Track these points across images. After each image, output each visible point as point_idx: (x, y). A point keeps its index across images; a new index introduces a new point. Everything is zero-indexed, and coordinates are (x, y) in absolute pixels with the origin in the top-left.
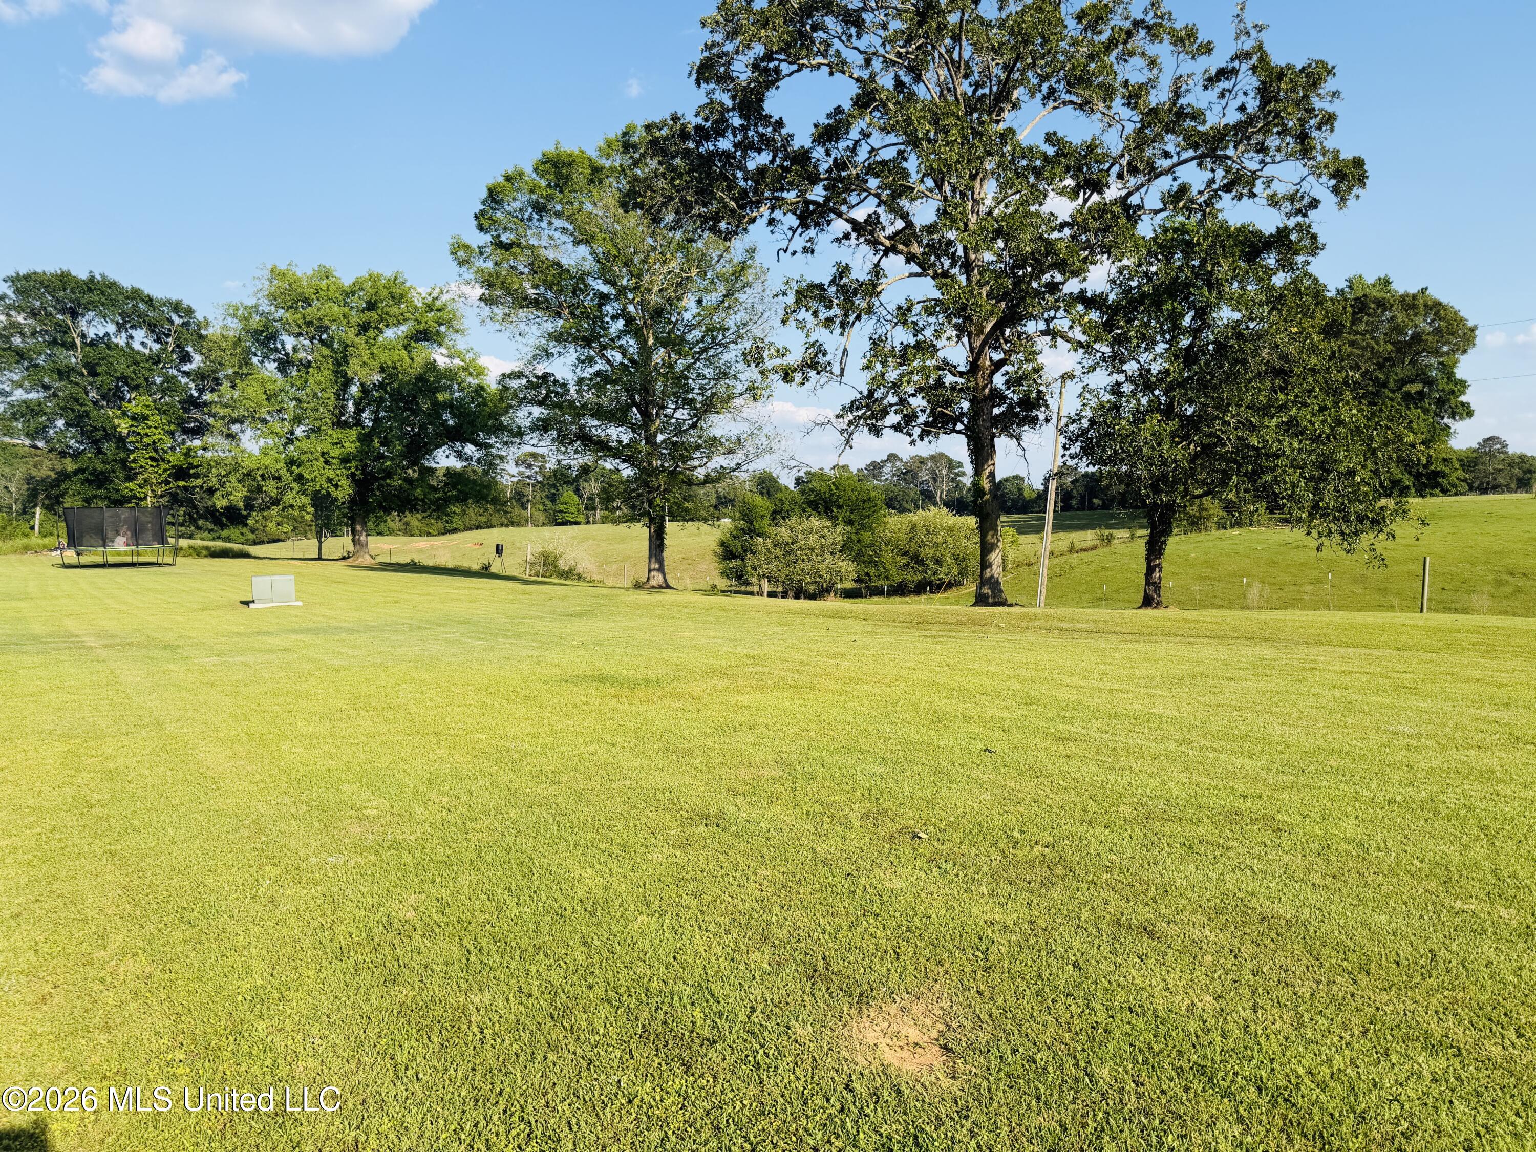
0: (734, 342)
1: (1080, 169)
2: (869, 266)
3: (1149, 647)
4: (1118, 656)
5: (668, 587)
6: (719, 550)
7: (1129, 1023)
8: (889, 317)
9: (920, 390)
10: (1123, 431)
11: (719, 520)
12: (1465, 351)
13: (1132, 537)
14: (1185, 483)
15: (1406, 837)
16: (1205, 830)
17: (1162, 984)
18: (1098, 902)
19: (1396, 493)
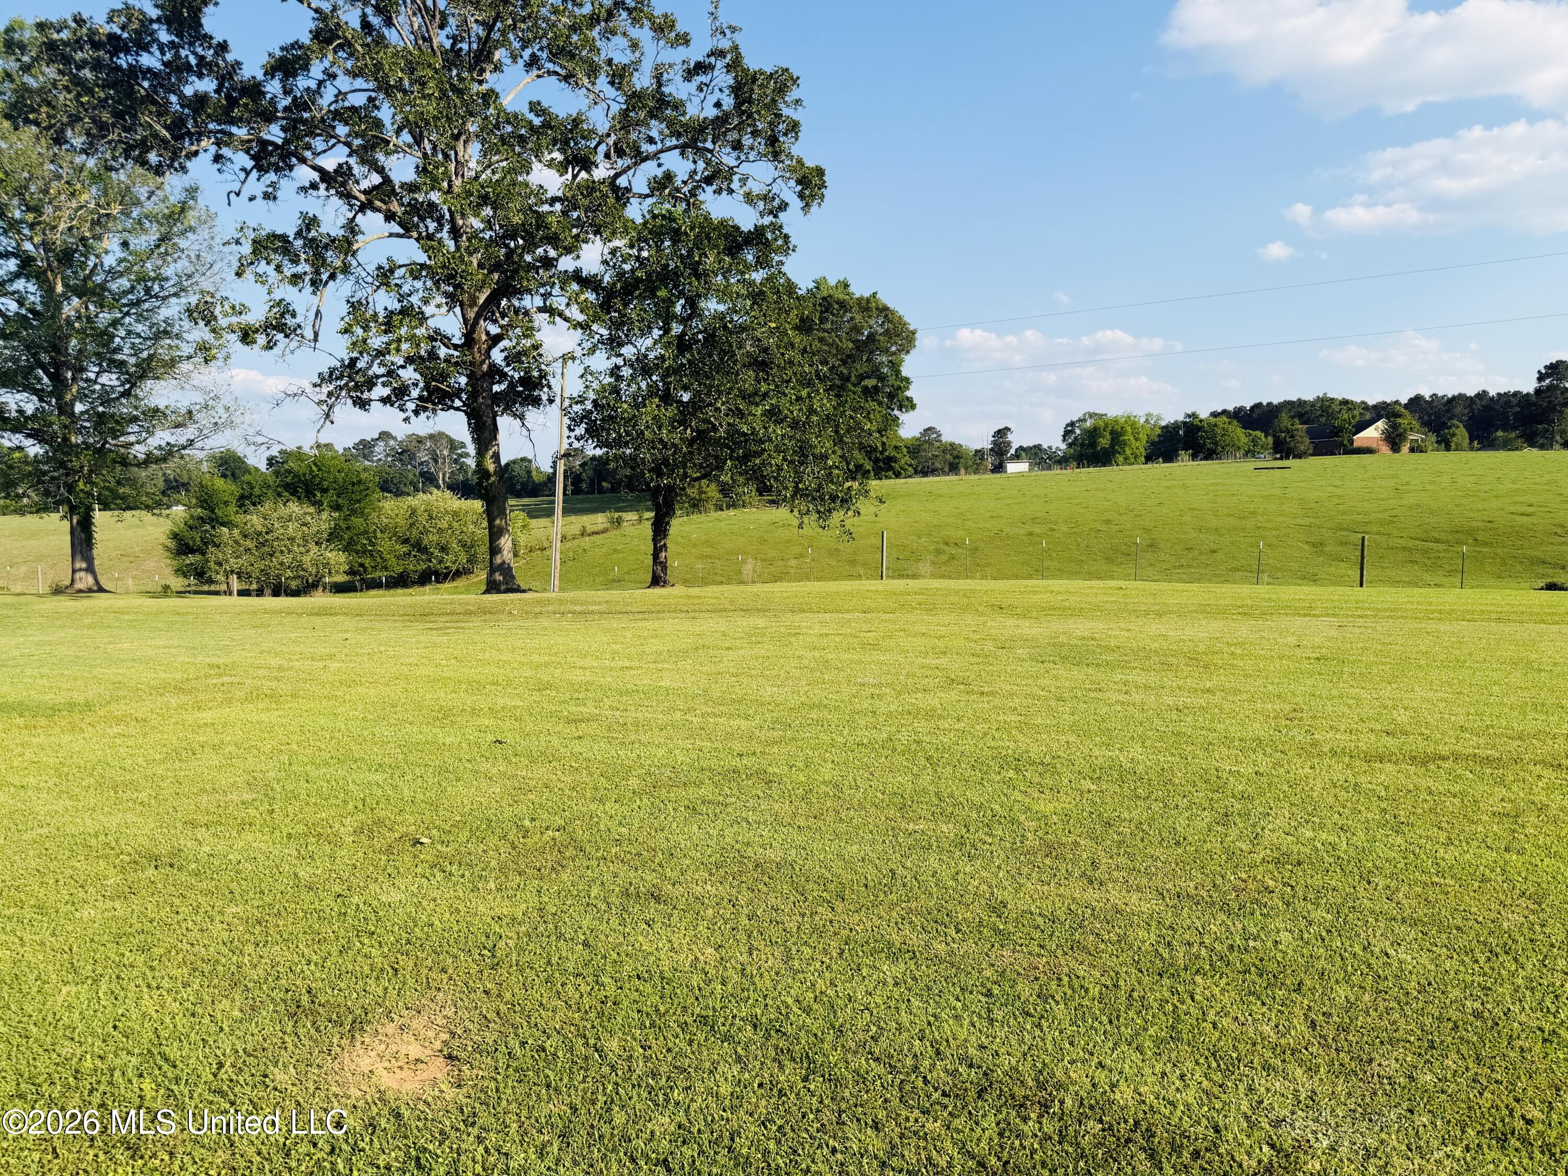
0: (176, 295)
1: (566, 143)
2: (342, 221)
3: (657, 624)
4: (628, 634)
5: (101, 590)
6: (171, 544)
7: (637, 990)
8: (370, 279)
9: (409, 360)
10: (626, 415)
11: (169, 507)
12: (908, 352)
13: (640, 520)
14: (685, 467)
15: (872, 774)
16: (706, 791)
17: (668, 945)
18: (607, 877)
19: (859, 476)
